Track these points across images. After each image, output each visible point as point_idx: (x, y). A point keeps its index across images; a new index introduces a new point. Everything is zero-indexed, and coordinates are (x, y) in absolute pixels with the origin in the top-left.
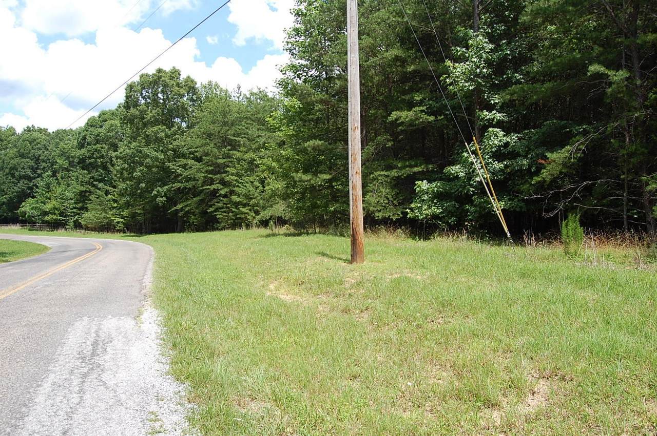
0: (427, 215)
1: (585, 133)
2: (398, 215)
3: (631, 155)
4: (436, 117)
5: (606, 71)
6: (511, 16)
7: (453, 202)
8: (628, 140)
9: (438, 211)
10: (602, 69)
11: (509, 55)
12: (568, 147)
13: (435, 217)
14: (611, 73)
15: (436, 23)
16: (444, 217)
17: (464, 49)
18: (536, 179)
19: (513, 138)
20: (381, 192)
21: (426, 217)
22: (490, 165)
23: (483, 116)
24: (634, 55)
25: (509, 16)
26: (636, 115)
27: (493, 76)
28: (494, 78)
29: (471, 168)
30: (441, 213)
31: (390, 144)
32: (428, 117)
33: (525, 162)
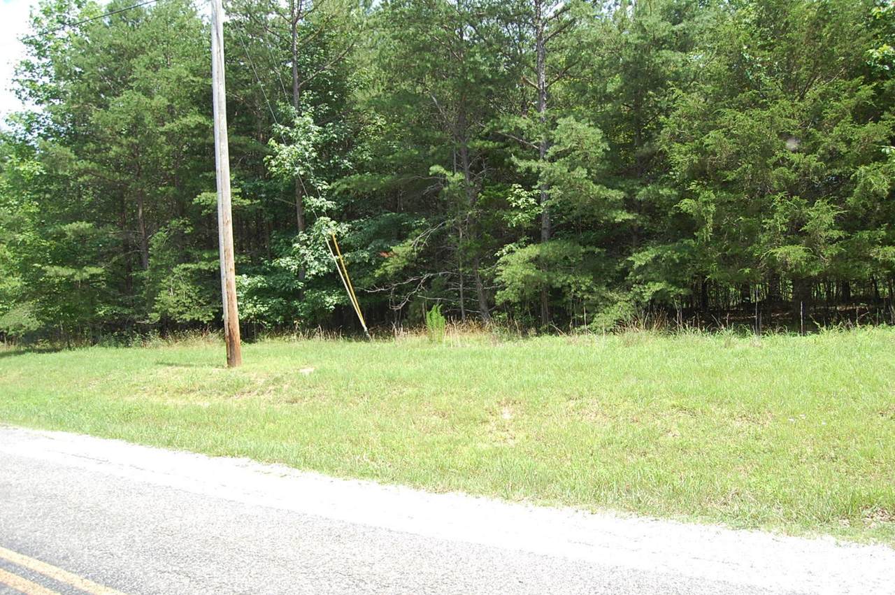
0: (250, 314)
1: (424, 228)
2: (209, 316)
3: (467, 249)
4: (252, 201)
5: (445, 172)
6: (335, 96)
7: (281, 299)
8: (461, 235)
9: (263, 309)
10: (442, 170)
11: (336, 139)
12: (410, 241)
13: (260, 316)
14: (449, 174)
15: (247, 91)
16: (269, 316)
17: (288, 128)
18: (378, 273)
19: (344, 227)
20: (180, 289)
21: (248, 317)
22: (325, 257)
23: (310, 203)
24: (464, 157)
25: (333, 96)
26: (470, 213)
27: (318, 160)
28: (319, 162)
29: (302, 260)
30: (266, 311)
31: (188, 230)
32: (242, 201)
33: (366, 255)
